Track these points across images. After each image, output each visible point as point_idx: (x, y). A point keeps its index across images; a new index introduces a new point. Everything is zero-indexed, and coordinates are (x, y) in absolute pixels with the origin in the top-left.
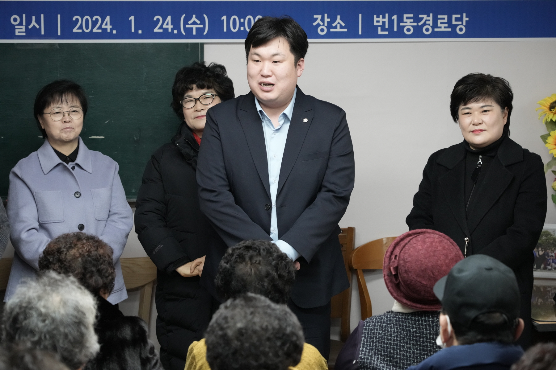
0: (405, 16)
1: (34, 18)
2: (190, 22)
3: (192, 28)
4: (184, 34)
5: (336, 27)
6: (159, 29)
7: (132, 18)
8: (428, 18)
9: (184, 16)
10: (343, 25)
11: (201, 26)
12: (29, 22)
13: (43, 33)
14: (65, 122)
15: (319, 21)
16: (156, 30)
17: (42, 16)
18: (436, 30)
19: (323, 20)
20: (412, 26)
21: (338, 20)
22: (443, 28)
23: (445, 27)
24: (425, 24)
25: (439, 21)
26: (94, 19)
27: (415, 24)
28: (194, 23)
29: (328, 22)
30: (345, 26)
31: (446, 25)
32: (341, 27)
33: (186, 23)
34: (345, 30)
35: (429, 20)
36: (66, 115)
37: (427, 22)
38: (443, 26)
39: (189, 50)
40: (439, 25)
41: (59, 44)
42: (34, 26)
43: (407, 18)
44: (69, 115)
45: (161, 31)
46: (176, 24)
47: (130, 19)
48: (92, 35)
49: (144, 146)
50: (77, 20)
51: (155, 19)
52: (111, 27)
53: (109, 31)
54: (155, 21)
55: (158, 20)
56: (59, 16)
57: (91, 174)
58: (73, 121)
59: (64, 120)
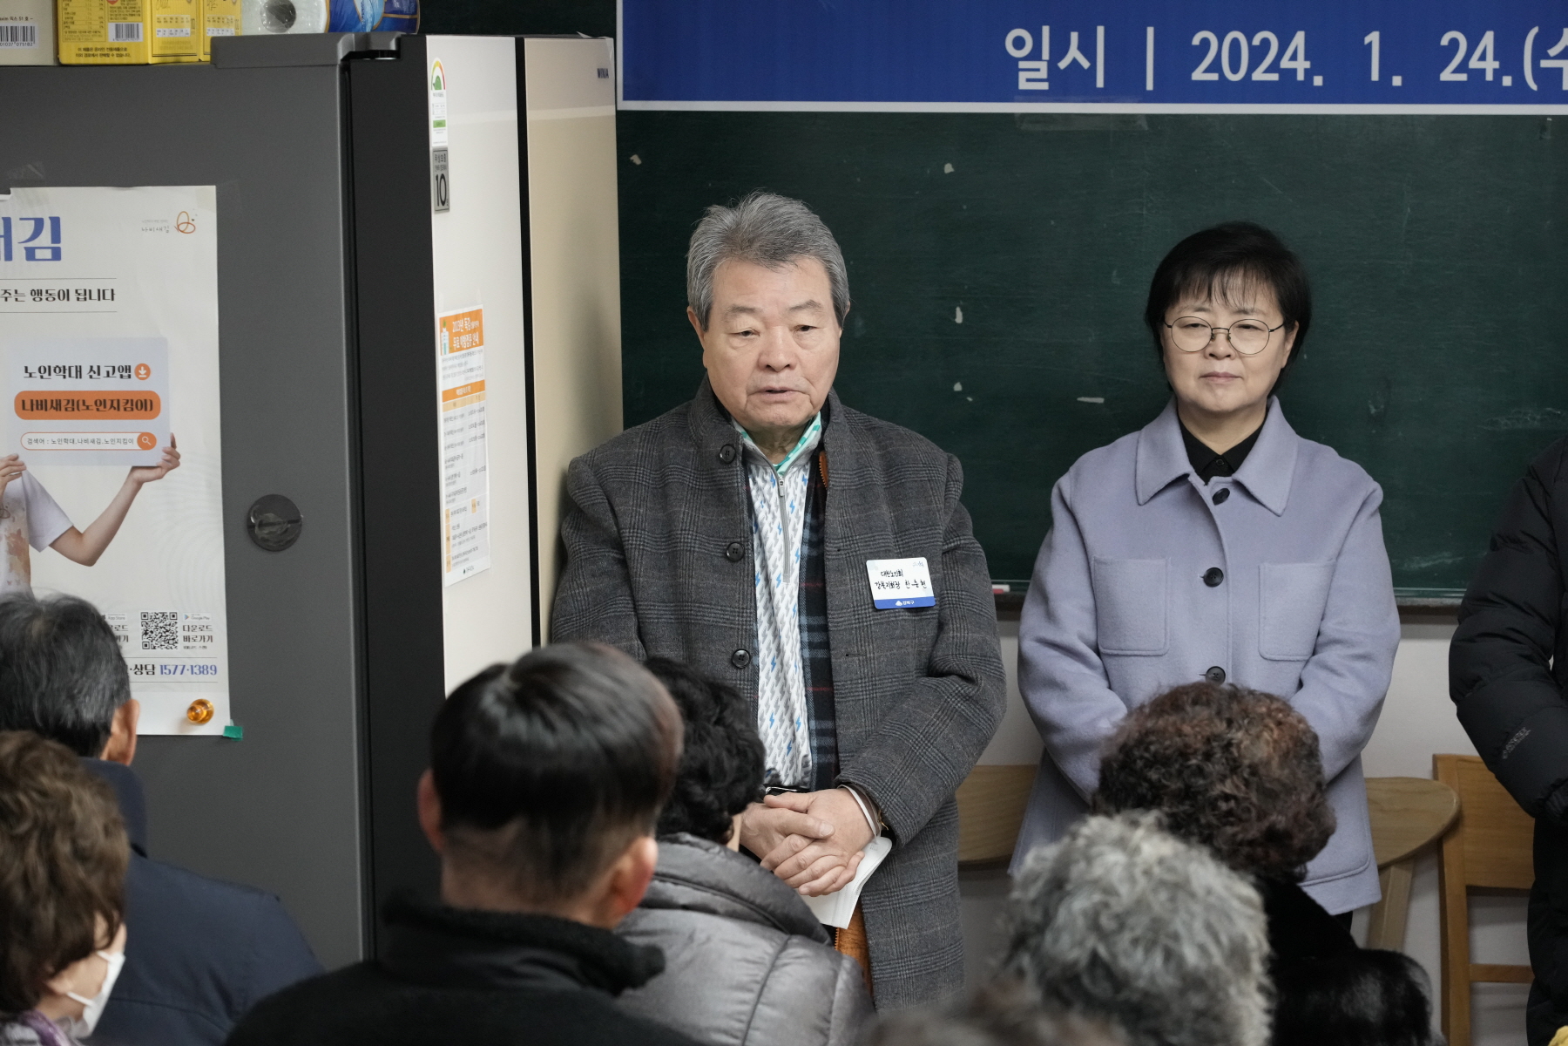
1: (1074, 36)
2: (1553, 52)
3: (1560, 71)
4: (1534, 87)
6: (1456, 71)
7: (1373, 38)
9: (1535, 30)
12: (1059, 49)
13: (1100, 83)
14: (1212, 355)
16: (1447, 75)
17: (1101, 30)
26: (1256, 41)
33: (1540, 52)
36: (1221, 338)
39: (1548, 136)
41: (1151, 118)
42: (1075, 61)
44: (1228, 338)
45: (1463, 77)
46: (1509, 56)
47: (1367, 40)
48: (1248, 91)
49: (1400, 434)
50: (1205, 43)
51: (1445, 41)
52: (1308, 65)
53: (1301, 77)
54: (1444, 47)
55: (1454, 43)
56: (1150, 31)
57: (1279, 516)
58: (1241, 356)
59: (1210, 350)
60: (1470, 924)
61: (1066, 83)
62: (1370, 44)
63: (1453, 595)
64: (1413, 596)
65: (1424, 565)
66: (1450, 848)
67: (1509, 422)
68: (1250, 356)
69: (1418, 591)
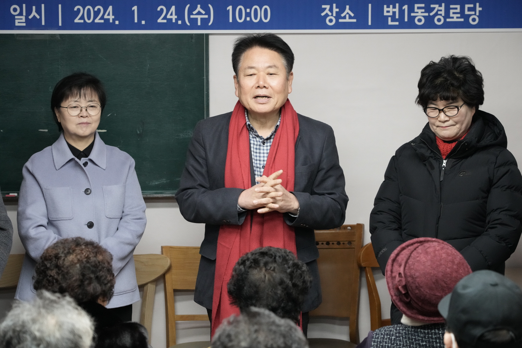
0: (416, 6)
1: (34, 8)
2: (194, 13)
3: (197, 19)
4: (189, 24)
5: (345, 18)
6: (163, 19)
7: (135, 8)
8: (440, 8)
9: (188, 6)
10: (352, 15)
11: (206, 16)
12: (29, 12)
13: (43, 23)
14: (81, 116)
15: (327, 11)
16: (160, 20)
17: (43, 6)
18: (448, 20)
19: (331, 10)
20: (423, 16)
21: (347, 10)
22: (455, 18)
23: (457, 18)
24: (436, 14)
25: (452, 11)
26: (96, 9)
27: (427, 14)
28: (199, 13)
29: (336, 12)
30: (354, 16)
31: (459, 15)
32: (350, 17)
33: (190, 13)
34: (355, 20)
35: (441, 10)
36: (84, 110)
37: (439, 13)
38: (455, 16)
39: (193, 41)
40: (451, 15)
41: (61, 35)
42: (34, 16)
43: (418, 8)
44: (86, 110)
45: (165, 21)
46: (180, 14)
47: (133, 9)
48: (94, 26)
49: (148, 140)
50: (79, 10)
51: (159, 9)
52: (113, 17)
53: (111, 21)
54: (159, 11)
55: (162, 10)
56: (60, 6)
57: (105, 170)
58: (90, 116)
59: (81, 115)
60: (174, 301)
61: (32, 24)
62: (134, 10)
63: (167, 193)
64: (153, 194)
65: (157, 183)
66: (167, 277)
67: (183, 135)
68: (93, 116)
69: (155, 192)
